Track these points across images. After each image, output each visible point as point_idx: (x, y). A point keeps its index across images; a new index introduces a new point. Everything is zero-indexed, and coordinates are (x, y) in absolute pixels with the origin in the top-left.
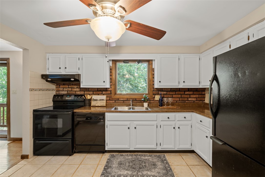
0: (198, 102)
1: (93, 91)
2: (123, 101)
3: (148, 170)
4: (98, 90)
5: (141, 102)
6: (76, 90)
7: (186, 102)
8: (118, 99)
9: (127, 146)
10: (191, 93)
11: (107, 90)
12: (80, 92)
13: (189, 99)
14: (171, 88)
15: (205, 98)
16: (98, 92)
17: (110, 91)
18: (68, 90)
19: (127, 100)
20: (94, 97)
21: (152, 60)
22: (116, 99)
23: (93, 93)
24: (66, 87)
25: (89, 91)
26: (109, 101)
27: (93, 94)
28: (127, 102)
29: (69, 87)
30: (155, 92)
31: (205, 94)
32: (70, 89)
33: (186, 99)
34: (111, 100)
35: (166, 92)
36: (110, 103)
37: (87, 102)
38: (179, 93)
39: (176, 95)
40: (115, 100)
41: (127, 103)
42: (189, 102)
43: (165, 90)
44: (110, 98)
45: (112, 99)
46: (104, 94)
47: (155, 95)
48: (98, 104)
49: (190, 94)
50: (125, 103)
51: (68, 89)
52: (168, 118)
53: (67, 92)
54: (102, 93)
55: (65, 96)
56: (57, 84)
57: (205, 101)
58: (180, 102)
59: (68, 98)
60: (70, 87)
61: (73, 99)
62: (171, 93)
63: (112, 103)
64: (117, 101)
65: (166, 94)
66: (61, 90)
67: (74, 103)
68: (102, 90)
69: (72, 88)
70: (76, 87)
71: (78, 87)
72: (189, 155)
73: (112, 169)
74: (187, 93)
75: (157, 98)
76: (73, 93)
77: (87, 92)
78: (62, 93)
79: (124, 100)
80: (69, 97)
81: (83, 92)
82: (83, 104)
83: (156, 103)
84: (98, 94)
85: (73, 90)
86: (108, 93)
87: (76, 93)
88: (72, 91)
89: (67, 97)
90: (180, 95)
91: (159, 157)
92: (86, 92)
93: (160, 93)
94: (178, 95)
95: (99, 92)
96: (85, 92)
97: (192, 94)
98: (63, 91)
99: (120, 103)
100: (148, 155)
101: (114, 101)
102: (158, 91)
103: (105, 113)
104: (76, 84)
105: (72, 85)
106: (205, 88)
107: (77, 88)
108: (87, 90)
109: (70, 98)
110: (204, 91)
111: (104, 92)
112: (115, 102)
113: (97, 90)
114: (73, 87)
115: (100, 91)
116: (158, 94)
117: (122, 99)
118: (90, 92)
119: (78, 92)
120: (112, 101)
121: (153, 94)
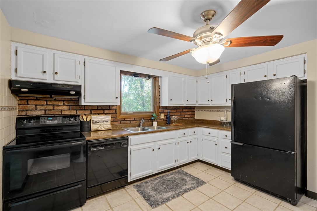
0: (191, 118)
1: (91, 110)
2: (129, 122)
3: (183, 185)
4: (99, 108)
5: (148, 121)
6: (62, 109)
7: (184, 119)
8: (125, 119)
9: (151, 170)
10: (187, 110)
11: (111, 108)
12: (69, 111)
13: (186, 116)
14: (173, 106)
15: (195, 114)
16: (98, 111)
17: (114, 110)
18: (47, 109)
19: (134, 120)
20: (94, 118)
21: (158, 77)
22: (122, 119)
23: (91, 112)
24: (43, 104)
25: (84, 110)
26: (114, 123)
27: (91, 114)
28: (134, 122)
29: (48, 103)
30: (160, 110)
31: (195, 111)
32: (51, 107)
33: (183, 116)
34: (115, 121)
35: (169, 110)
36: (115, 124)
37: (86, 126)
38: (179, 111)
39: (177, 113)
40: (121, 121)
41: (135, 124)
42: (185, 119)
43: (169, 108)
44: (115, 118)
45: (117, 120)
46: (106, 114)
47: (161, 113)
48: (101, 127)
49: (186, 112)
50: (132, 124)
51: (46, 107)
52: (184, 134)
53: (44, 111)
54: (104, 112)
55: (43, 118)
56: (21, 98)
57: (194, 117)
58: (180, 119)
59: (50, 122)
60: (51, 103)
61: (62, 122)
62: (173, 111)
63: (117, 125)
64: (123, 122)
65: (169, 112)
66: (30, 109)
67: (62, 129)
68: (104, 108)
69: (54, 105)
70: (62, 104)
71: (66, 104)
72: (196, 164)
73: (154, 197)
74: (184, 110)
75: (162, 116)
76: (57, 113)
77: (82, 112)
78: (33, 114)
79: (131, 119)
80: (52, 120)
81: (75, 111)
82: (79, 130)
83: (161, 121)
84: (99, 114)
85: (55, 108)
86: (112, 112)
87: (63, 113)
88: (54, 110)
89: (49, 120)
90: (179, 113)
91: (179, 172)
92: (80, 111)
93: (165, 111)
94: (178, 113)
95: (100, 111)
96: (78, 111)
97: (187, 112)
98: (36, 109)
99: (127, 123)
100: (170, 174)
101: (119, 122)
102: (163, 109)
103: (128, 136)
104: (63, 99)
105: (55, 100)
106: (195, 106)
107: (64, 105)
108: (82, 109)
109: (55, 122)
110: (194, 109)
111: (106, 112)
112: (121, 123)
113: (96, 108)
114: (57, 104)
115: (101, 109)
116: (163, 112)
117: (128, 119)
118: (87, 111)
119: (66, 111)
120: (116, 123)
121: (160, 112)
